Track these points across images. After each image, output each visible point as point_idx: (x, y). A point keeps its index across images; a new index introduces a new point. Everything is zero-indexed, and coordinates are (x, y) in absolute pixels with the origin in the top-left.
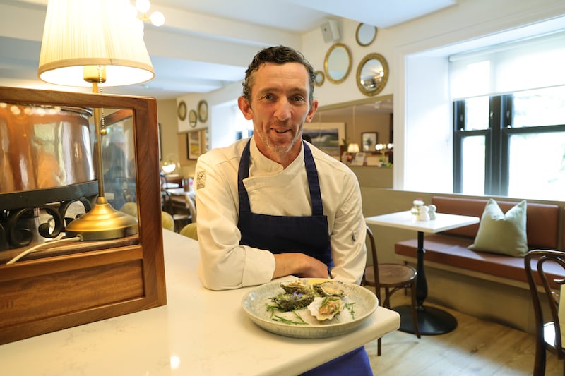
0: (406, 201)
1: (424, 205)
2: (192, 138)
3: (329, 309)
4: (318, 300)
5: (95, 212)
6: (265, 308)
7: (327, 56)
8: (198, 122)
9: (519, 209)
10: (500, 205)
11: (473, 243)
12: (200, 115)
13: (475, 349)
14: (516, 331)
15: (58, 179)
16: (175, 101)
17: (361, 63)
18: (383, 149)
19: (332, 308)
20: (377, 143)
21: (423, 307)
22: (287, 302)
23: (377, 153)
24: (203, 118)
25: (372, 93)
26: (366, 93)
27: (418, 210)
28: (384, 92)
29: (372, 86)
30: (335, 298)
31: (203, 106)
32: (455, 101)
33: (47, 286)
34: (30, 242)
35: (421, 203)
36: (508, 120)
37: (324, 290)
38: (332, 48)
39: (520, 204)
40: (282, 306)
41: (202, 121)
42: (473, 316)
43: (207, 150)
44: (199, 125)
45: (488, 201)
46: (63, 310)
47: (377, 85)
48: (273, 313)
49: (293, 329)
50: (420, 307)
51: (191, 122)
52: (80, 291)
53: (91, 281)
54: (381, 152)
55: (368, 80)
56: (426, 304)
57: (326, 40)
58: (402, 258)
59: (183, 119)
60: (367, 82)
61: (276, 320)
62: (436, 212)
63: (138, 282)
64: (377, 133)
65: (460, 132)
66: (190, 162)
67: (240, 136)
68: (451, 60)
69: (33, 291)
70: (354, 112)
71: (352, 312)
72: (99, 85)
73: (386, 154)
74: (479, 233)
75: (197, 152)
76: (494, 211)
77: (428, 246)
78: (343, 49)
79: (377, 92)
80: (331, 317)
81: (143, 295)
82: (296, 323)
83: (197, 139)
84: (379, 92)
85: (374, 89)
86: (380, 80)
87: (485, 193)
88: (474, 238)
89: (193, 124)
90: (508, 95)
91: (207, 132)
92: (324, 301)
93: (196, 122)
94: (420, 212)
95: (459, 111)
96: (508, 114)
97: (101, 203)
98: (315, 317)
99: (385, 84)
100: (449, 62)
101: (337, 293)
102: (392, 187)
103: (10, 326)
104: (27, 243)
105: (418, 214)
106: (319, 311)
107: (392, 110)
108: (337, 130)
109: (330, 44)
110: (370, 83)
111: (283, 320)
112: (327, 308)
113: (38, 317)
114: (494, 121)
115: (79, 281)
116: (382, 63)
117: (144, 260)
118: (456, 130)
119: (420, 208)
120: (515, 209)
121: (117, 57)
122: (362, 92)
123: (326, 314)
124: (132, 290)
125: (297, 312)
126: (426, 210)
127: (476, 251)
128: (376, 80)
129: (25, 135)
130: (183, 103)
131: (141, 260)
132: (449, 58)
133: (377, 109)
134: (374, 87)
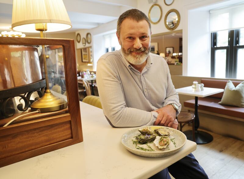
0: (189, 81)
1: (198, 84)
2: (84, 51)
3: (164, 143)
4: (158, 138)
5: (45, 97)
6: (132, 142)
7: (150, 10)
8: (87, 44)
9: (242, 85)
10: (233, 83)
11: (220, 101)
12: (87, 40)
13: (221, 150)
14: (240, 141)
15: (25, 81)
16: (74, 33)
17: (167, 14)
18: (176, 56)
19: (165, 142)
20: (173, 52)
21: (197, 131)
22: (143, 139)
23: (173, 57)
24: (89, 42)
25: (173, 29)
26: (169, 29)
27: (195, 86)
28: (178, 29)
29: (172, 25)
30: (166, 137)
31: (89, 35)
32: (212, 32)
33: (25, 137)
34: (14, 114)
35: (196, 83)
36: (237, 42)
37: (160, 132)
38: (153, 6)
39: (242, 82)
40: (141, 142)
41: (89, 43)
42: (220, 134)
43: (91, 57)
44: (87, 45)
45: (228, 81)
46: (33, 147)
47: (174, 25)
48: (136, 145)
49: (148, 154)
50: (196, 131)
51: (83, 43)
52: (40, 138)
53: (46, 133)
54: (176, 57)
55: (170, 22)
56: (199, 129)
57: (150, 2)
58: (187, 109)
59: (79, 42)
60: (169, 23)
61: (139, 149)
62: (204, 87)
63: (69, 132)
64: (173, 48)
65: (214, 48)
66: (83, 63)
67: (107, 50)
68: (211, 12)
69: (18, 140)
70: (163, 38)
71: (174, 143)
72: (44, 32)
73: (178, 58)
74: (223, 96)
75: (86, 58)
76: (230, 86)
77: (200, 103)
78: (158, 7)
79: (174, 28)
80: (165, 147)
81: (72, 138)
82: (148, 150)
83: (86, 52)
84: (176, 28)
85: (173, 27)
86: (176, 22)
87: (226, 77)
88: (221, 98)
89: (84, 45)
90: (238, 30)
91: (91, 48)
92: (161, 139)
93: (85, 43)
94: (196, 87)
95: (214, 37)
96: (237, 39)
97: (48, 93)
98: (158, 147)
99: (178, 24)
100: (210, 13)
101: (167, 134)
102: (182, 75)
103: (8, 157)
104: (12, 115)
105: (195, 88)
106: (159, 144)
107: (182, 36)
108: (154, 46)
109: (152, 4)
110: (171, 24)
111: (142, 149)
112: (163, 142)
113: (21, 151)
114: (231, 42)
115: (40, 133)
116: (177, 14)
117: (72, 121)
118: (212, 47)
119: (196, 85)
120: (240, 85)
121: (53, 19)
122: (167, 28)
123: (163, 145)
124: (66, 136)
125: (149, 144)
126: (199, 86)
127: (222, 104)
128: (174, 22)
129: (6, 59)
130: (78, 34)
131: (70, 121)
132: (209, 11)
133: (173, 36)
134: (173, 26)
